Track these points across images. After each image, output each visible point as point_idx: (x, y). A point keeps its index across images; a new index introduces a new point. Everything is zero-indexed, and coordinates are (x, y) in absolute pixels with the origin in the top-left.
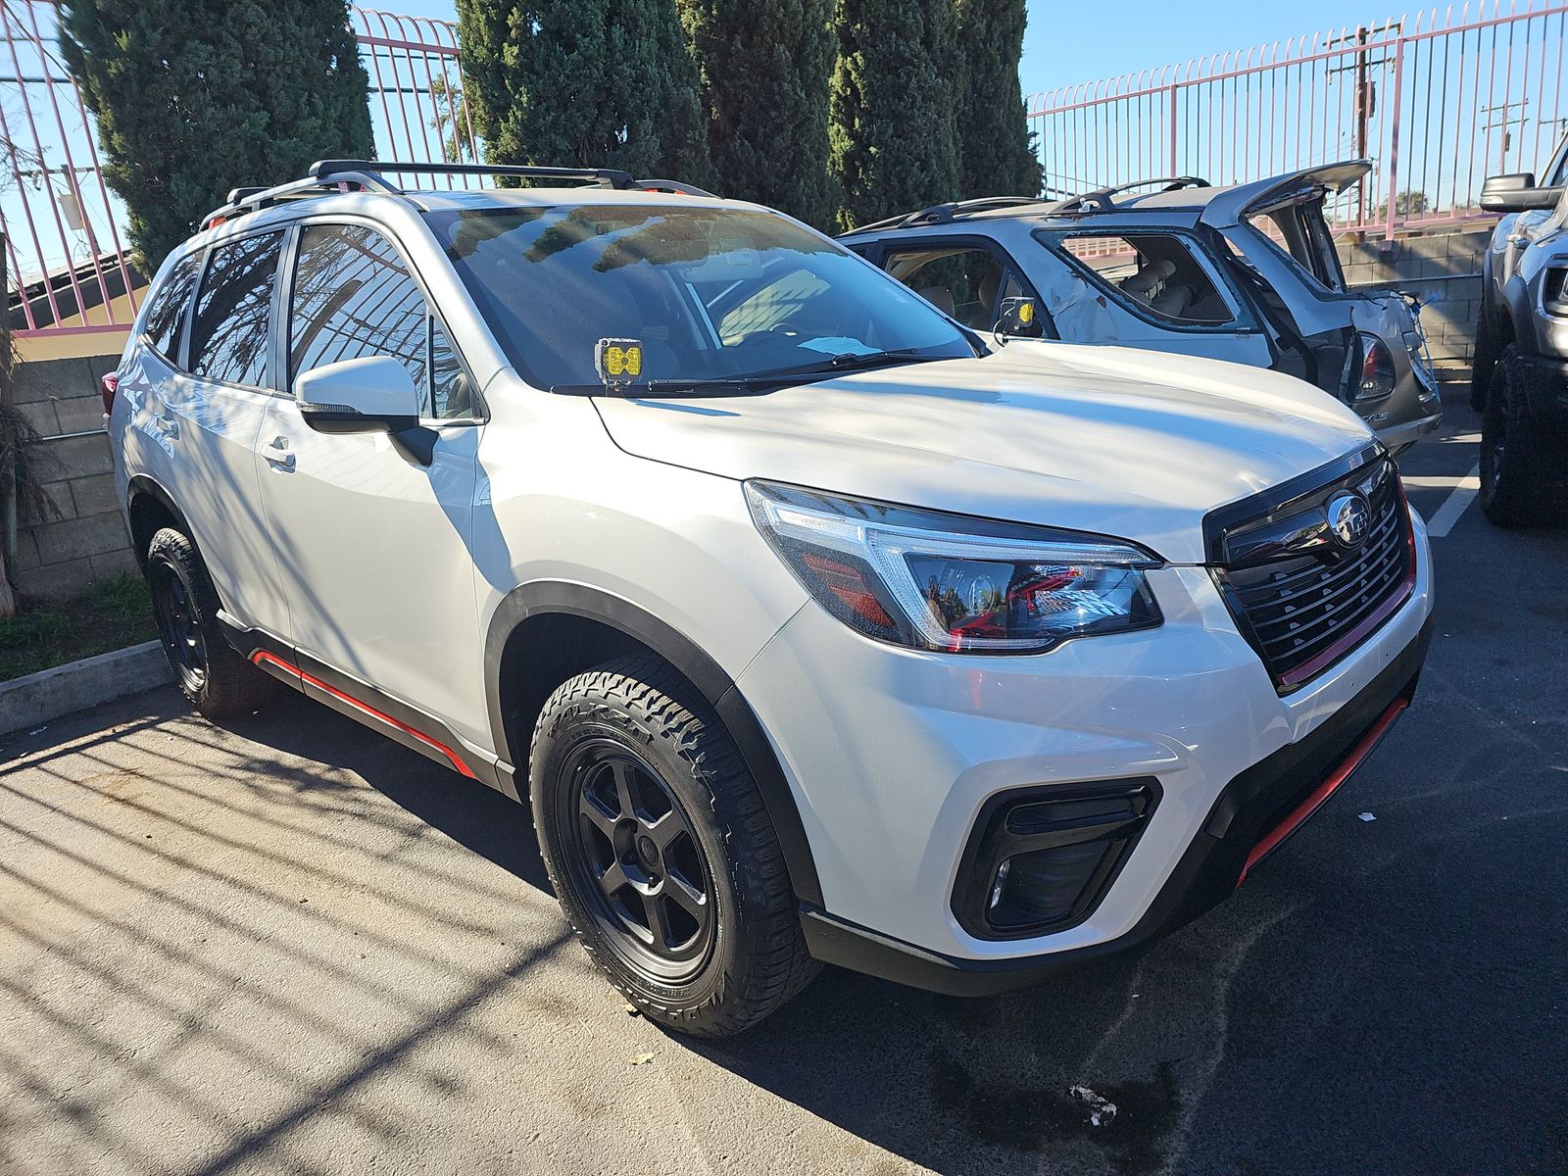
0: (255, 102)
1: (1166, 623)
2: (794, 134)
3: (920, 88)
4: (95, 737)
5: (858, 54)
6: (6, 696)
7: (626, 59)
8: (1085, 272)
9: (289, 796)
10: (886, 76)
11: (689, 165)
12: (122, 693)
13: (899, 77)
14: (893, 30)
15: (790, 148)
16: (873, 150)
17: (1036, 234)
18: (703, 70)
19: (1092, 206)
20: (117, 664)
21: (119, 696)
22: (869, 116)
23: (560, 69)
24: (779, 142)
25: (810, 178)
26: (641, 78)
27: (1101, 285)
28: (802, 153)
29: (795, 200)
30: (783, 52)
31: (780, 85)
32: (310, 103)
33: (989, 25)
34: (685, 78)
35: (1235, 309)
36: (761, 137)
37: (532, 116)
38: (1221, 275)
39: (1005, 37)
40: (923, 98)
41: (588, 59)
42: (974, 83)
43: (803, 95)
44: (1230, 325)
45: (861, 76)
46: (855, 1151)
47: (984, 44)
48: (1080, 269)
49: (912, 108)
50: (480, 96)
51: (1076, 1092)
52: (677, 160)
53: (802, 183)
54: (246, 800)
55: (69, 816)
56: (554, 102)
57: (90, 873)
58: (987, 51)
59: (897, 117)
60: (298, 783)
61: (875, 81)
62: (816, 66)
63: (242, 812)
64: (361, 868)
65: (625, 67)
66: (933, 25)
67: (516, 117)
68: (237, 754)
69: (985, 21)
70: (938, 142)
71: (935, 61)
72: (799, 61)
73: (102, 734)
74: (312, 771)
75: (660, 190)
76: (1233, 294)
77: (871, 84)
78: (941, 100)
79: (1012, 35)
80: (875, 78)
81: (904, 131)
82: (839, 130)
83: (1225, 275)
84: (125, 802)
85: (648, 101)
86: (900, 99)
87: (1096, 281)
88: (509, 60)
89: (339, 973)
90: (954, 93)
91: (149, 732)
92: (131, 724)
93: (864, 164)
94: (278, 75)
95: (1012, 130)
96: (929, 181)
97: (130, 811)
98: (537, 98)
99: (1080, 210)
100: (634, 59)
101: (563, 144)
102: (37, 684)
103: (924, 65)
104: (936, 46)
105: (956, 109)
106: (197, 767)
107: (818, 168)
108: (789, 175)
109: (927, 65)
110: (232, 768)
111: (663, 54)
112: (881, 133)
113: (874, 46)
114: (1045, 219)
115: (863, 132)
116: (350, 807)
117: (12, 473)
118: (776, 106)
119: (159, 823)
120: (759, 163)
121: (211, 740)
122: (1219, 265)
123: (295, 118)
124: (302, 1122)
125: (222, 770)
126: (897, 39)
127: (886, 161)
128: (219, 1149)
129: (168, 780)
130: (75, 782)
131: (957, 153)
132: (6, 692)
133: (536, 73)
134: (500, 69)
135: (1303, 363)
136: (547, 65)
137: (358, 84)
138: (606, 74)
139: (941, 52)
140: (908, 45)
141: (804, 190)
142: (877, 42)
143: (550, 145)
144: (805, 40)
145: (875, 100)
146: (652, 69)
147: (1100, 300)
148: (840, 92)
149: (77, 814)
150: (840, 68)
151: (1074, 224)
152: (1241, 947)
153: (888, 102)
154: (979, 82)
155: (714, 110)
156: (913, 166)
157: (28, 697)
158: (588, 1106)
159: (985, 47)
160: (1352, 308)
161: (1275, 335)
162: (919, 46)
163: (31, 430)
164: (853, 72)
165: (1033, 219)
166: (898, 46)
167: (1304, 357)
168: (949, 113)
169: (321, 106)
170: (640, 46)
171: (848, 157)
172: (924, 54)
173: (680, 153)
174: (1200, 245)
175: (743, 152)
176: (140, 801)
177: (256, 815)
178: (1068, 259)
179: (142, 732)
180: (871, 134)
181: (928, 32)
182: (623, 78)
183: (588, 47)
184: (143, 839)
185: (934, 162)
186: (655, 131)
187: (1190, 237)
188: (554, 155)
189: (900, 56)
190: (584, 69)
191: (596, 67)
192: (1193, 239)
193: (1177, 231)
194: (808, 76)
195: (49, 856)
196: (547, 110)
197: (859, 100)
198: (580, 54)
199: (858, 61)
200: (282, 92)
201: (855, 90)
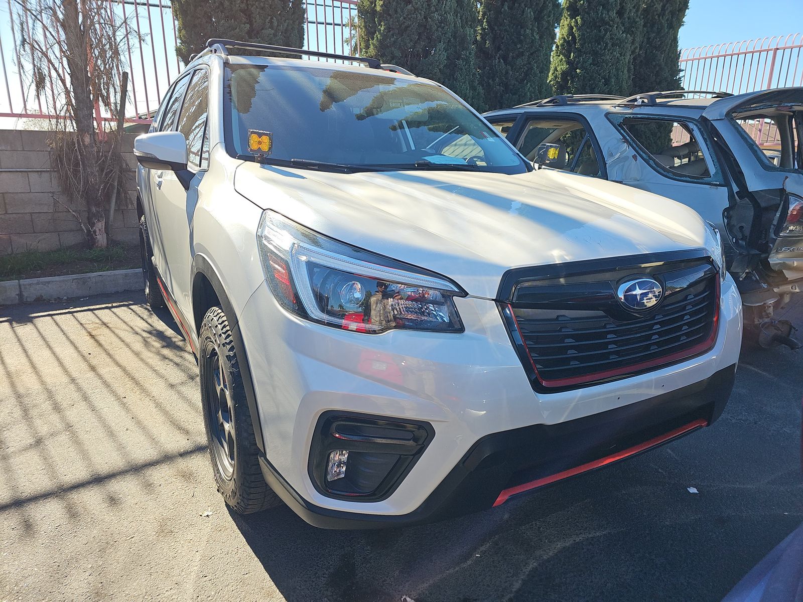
0: (244, 20)
1: (466, 332)
2: (529, 57)
3: (612, 38)
4: (103, 306)
5: (579, 17)
6: (75, 281)
7: (437, 11)
8: (630, 140)
9: (157, 348)
10: (593, 30)
11: (462, 69)
12: (127, 289)
13: (600, 31)
14: (601, 5)
15: (526, 65)
16: (578, 71)
17: (608, 115)
18: (485, 20)
19: (643, 102)
20: (126, 275)
21: (125, 290)
22: (579, 52)
23: (402, 14)
24: (519, 62)
25: (534, 82)
26: (443, 21)
27: (637, 148)
28: (532, 69)
29: (523, 94)
30: (530, 13)
31: (525, 31)
32: (271, 22)
33: (664, 6)
34: (469, 23)
35: (712, 170)
36: (510, 59)
37: (385, 37)
38: (708, 148)
39: (672, 13)
40: (612, 45)
41: (416, 9)
42: (649, 39)
43: (537, 37)
44: (706, 180)
45: (578, 30)
46: (270, 595)
47: (659, 17)
48: (628, 137)
49: (605, 49)
50: (363, 26)
51: (405, 598)
52: (456, 67)
53: (529, 84)
54: (138, 346)
55: (68, 338)
56: (397, 31)
57: (56, 363)
58: (659, 21)
59: (595, 54)
60: (164, 344)
61: (585, 33)
62: (548, 22)
63: (133, 351)
64: (158, 388)
65: (436, 15)
66: (626, 3)
67: (378, 38)
68: (151, 325)
69: (661, 4)
70: (617, 70)
71: (624, 24)
72: (538, 18)
73: (107, 305)
74: (174, 340)
75: (391, 71)
76: (713, 161)
77: (583, 34)
78: (624, 46)
79: (677, 13)
80: (586, 31)
81: (598, 62)
82: (562, 59)
83: (712, 150)
84: (92, 336)
85: (445, 33)
86: (599, 44)
87: (635, 145)
88: (378, 8)
89: (111, 434)
90: (633, 43)
91: (125, 308)
92: (121, 304)
93: (572, 78)
94: (257, 7)
95: (668, 67)
96: (608, 91)
97: (92, 341)
98: (388, 29)
99: (636, 103)
100: (441, 11)
101: (398, 53)
102: (90, 278)
103: (616, 26)
104: (626, 16)
105: (633, 52)
106: (131, 328)
107: (540, 78)
108: (522, 80)
109: (618, 26)
110: (144, 331)
111: (459, 9)
112: (584, 62)
113: (588, 14)
114: (615, 107)
115: (574, 61)
116: (177, 360)
117: (116, 184)
118: (521, 42)
119: (99, 349)
120: (507, 73)
121: (145, 317)
122: (708, 143)
123: (263, 29)
124: (44, 499)
125: (139, 331)
126: (602, 10)
127: (585, 77)
128: (5, 501)
129: (117, 331)
130: (81, 324)
131: (629, 77)
132: (75, 279)
133: (389, 15)
134: (374, 12)
135: (752, 209)
136: (396, 12)
137: (298, 15)
138: (425, 17)
139: (629, 19)
140: (608, 14)
141: (529, 89)
142: (591, 12)
143: (392, 53)
144: (544, 6)
145: (585, 43)
146: (450, 17)
147: (634, 157)
148: (566, 38)
149: (71, 338)
150: (568, 25)
151: (630, 111)
152: (560, 545)
153: (592, 45)
154: (652, 38)
155: (488, 42)
156: (600, 82)
157: (84, 283)
158: (165, 530)
159: (659, 19)
160: (787, 177)
161: (736, 189)
162: (614, 15)
163: (127, 165)
164: (574, 28)
165: (608, 107)
166: (602, 14)
167: (753, 205)
168: (628, 54)
169: (275, 24)
170: (445, 4)
171: (564, 74)
172: (617, 20)
173: (457, 62)
174: (699, 129)
175: (499, 66)
176: (99, 338)
177: (137, 354)
178: (622, 131)
179: (123, 308)
180: (578, 62)
181: (622, 8)
182: (433, 21)
183: (417, 3)
184: (86, 355)
185: (613, 80)
186: (446, 50)
187: (695, 124)
188: (393, 58)
189: (602, 20)
190: (414, 14)
191: (420, 14)
192: (696, 125)
193: (688, 120)
194: (542, 27)
195: (47, 353)
196: (393, 35)
197: (575, 43)
198: (413, 6)
199: (578, 21)
200: (258, 15)
201: (574, 38)
